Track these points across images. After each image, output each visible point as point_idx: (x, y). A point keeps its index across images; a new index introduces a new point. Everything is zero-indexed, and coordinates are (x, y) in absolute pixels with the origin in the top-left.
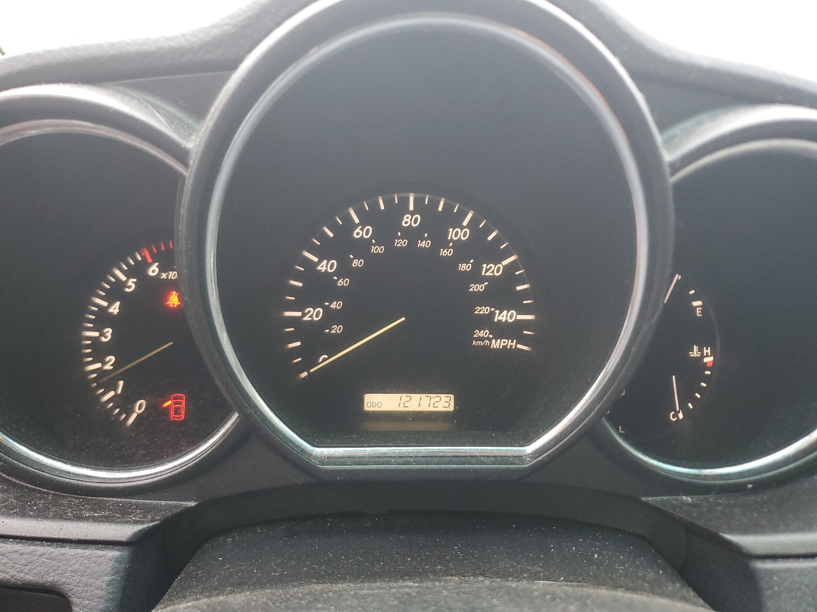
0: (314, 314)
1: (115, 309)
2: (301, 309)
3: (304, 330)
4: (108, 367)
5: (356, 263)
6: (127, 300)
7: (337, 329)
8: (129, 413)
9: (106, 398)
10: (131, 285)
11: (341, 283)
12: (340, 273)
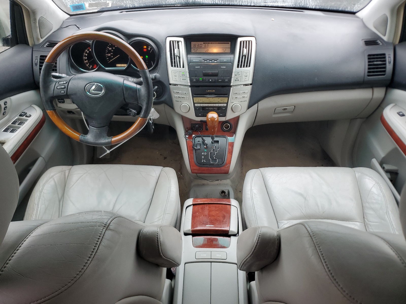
0: (109, 55)
1: (87, 55)
2: (108, 54)
3: (108, 57)
4: (87, 62)
5: (114, 48)
6: (88, 54)
7: (112, 57)
8: (90, 67)
9: (87, 65)
10: (88, 52)
11: (112, 51)
12: (112, 49)
